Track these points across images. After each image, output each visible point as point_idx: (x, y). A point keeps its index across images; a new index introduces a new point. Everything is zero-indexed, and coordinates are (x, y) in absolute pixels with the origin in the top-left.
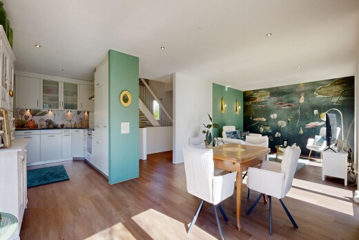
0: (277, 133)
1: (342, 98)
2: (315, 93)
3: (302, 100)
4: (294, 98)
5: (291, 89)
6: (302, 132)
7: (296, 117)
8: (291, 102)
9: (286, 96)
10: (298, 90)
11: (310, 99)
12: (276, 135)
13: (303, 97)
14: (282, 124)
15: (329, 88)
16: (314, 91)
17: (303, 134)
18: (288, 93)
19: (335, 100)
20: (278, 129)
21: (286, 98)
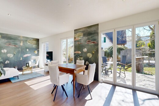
0: (7, 61)
1: (36, 46)
2: (27, 42)
3: (22, 44)
4: (18, 43)
5: (16, 37)
6: (21, 59)
7: (19, 52)
8: (16, 44)
9: (13, 40)
10: (19, 39)
11: (25, 44)
12: (6, 63)
13: (22, 43)
14: (11, 56)
15: (32, 41)
16: (27, 41)
17: (22, 60)
18: (14, 39)
19: (34, 46)
20: (8, 59)
21: (13, 41)
